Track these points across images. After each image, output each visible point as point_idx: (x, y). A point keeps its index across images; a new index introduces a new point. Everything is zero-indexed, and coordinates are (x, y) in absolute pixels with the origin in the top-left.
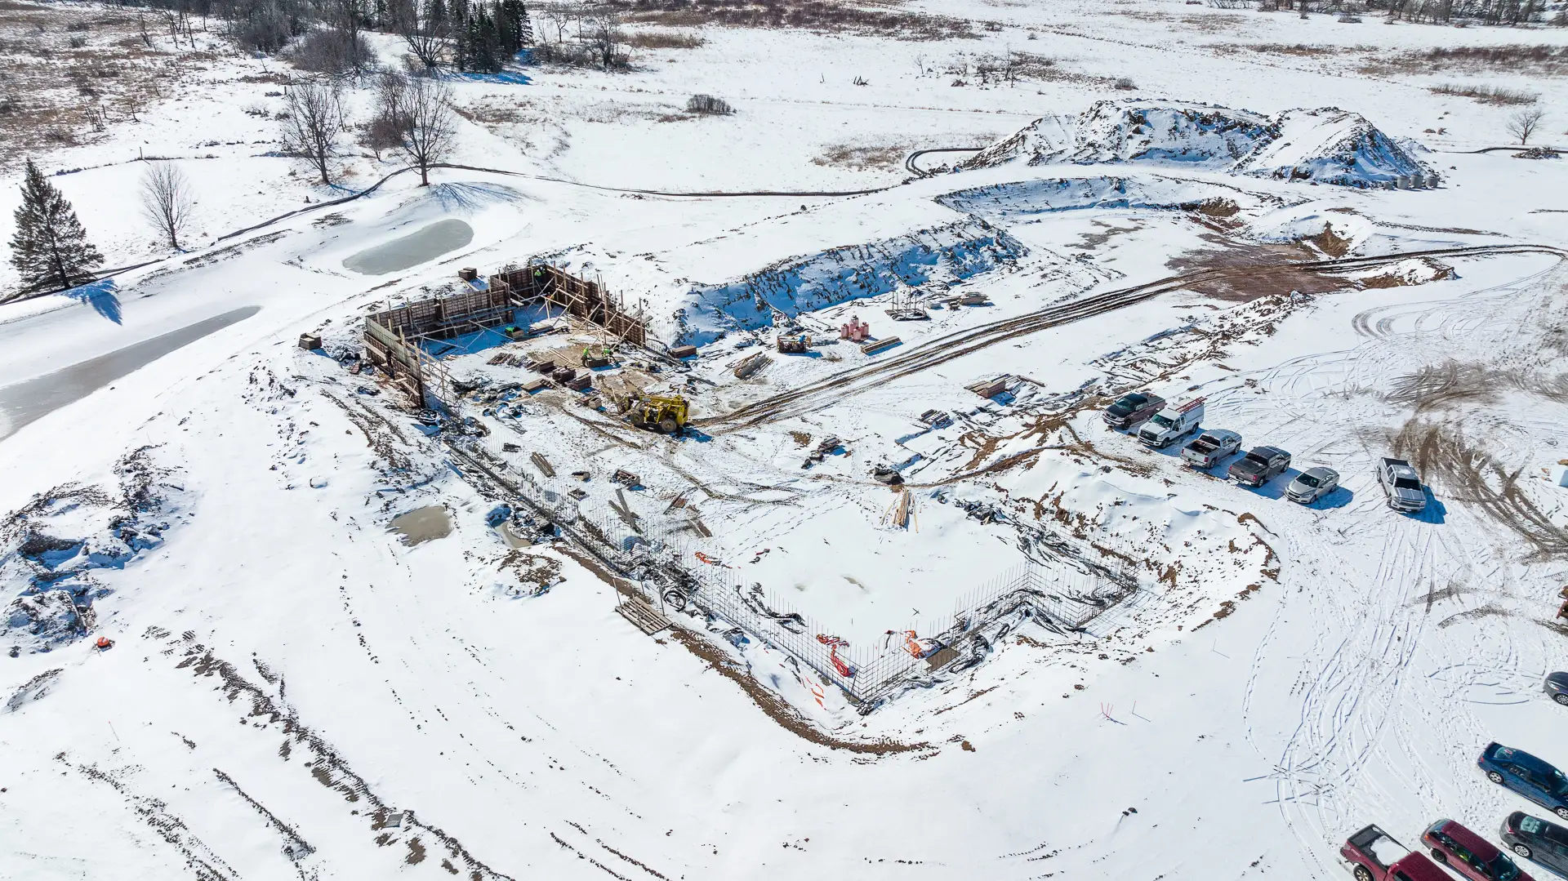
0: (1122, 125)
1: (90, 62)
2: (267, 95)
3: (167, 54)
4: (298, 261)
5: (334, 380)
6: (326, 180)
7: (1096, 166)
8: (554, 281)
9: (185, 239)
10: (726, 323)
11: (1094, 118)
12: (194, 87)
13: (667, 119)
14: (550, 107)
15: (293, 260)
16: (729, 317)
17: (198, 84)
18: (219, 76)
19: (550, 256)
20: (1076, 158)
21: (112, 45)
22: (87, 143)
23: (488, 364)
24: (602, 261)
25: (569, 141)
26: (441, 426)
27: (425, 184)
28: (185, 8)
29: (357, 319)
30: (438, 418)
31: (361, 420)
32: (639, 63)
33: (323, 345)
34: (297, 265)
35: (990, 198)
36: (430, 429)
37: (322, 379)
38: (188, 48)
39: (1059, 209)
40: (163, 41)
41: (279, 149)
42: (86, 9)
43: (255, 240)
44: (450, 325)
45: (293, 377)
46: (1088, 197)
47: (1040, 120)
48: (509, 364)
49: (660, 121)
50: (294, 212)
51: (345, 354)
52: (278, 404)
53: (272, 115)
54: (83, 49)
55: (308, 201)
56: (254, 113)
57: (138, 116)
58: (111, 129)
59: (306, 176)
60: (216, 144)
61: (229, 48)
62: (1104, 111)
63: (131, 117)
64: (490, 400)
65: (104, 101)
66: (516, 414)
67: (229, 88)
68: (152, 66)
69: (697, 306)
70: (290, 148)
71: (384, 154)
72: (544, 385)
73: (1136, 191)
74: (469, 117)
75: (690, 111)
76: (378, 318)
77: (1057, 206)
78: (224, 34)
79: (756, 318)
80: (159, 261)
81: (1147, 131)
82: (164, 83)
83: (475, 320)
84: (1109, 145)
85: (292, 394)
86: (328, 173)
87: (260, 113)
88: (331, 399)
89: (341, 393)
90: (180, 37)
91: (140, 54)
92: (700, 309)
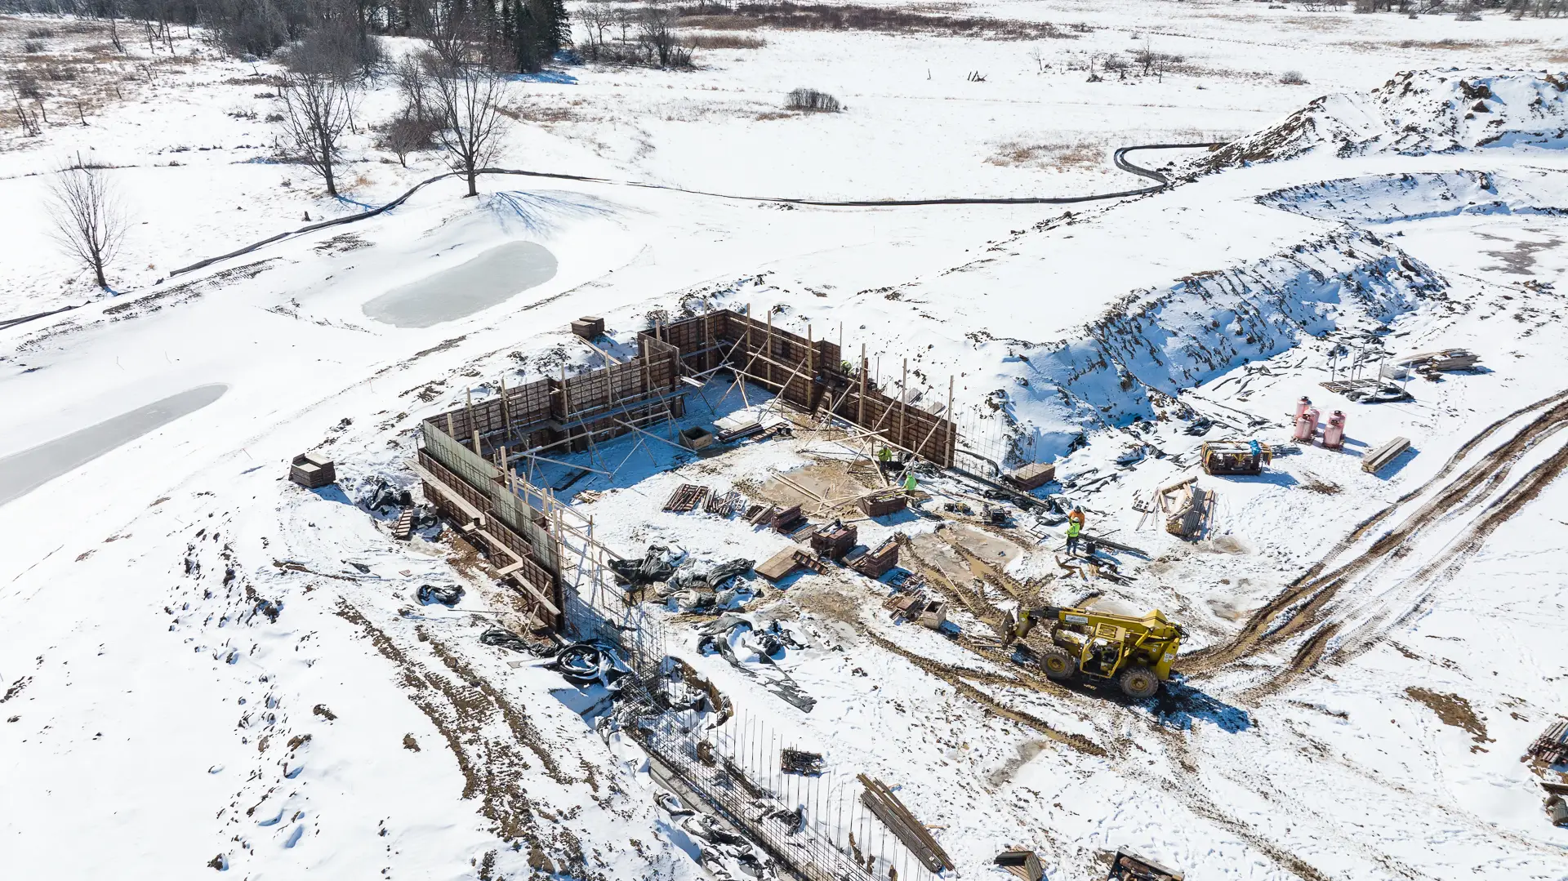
0: (1454, 101)
1: (44, 66)
2: (256, 96)
3: (139, 59)
4: (290, 307)
5: (364, 569)
6: (332, 191)
7: (1430, 156)
8: (744, 340)
9: (121, 274)
10: (1080, 415)
11: (1404, 94)
12: (168, 90)
13: (764, 117)
14: (613, 104)
15: (283, 305)
16: (1083, 405)
17: (172, 87)
18: (198, 78)
19: (713, 295)
20: (1401, 147)
21: (76, 50)
22: (11, 150)
23: (666, 510)
24: (802, 303)
25: (651, 141)
26: (612, 687)
27: (473, 193)
28: (169, 17)
29: (401, 417)
30: (604, 666)
31: (438, 699)
32: (703, 63)
33: (339, 475)
34: (290, 313)
35: (1320, 201)
36: (590, 696)
37: (337, 568)
38: (167, 53)
39: (1415, 217)
40: (137, 46)
41: (269, 154)
42: (57, 20)
43: (224, 275)
44: (580, 430)
45: (277, 564)
46: (1447, 199)
47: (1324, 99)
48: (708, 510)
49: (758, 120)
50: (287, 234)
51: (382, 494)
52: (240, 637)
53: (262, 116)
54: (40, 54)
55: (307, 219)
56: (238, 115)
57: (87, 119)
58: (47, 133)
59: (305, 186)
60: (185, 149)
61: (215, 53)
62: (1417, 82)
63: (80, 120)
64: (702, 607)
65: (48, 104)
66: (772, 652)
67: (211, 90)
68: (119, 70)
69: (1026, 384)
70: (283, 153)
71: (411, 157)
72: (801, 566)
73: (1512, 189)
74: (515, 116)
75: (789, 108)
76: (450, 420)
77: (1411, 213)
78: (210, 41)
79: (1123, 403)
80: (70, 308)
81: (1496, 110)
82: (131, 86)
83: (623, 417)
84: (1440, 129)
85: (273, 614)
86: (335, 181)
87: (246, 115)
88: (361, 628)
89: (380, 605)
90: (158, 44)
91: (107, 58)
92: (1032, 390)
